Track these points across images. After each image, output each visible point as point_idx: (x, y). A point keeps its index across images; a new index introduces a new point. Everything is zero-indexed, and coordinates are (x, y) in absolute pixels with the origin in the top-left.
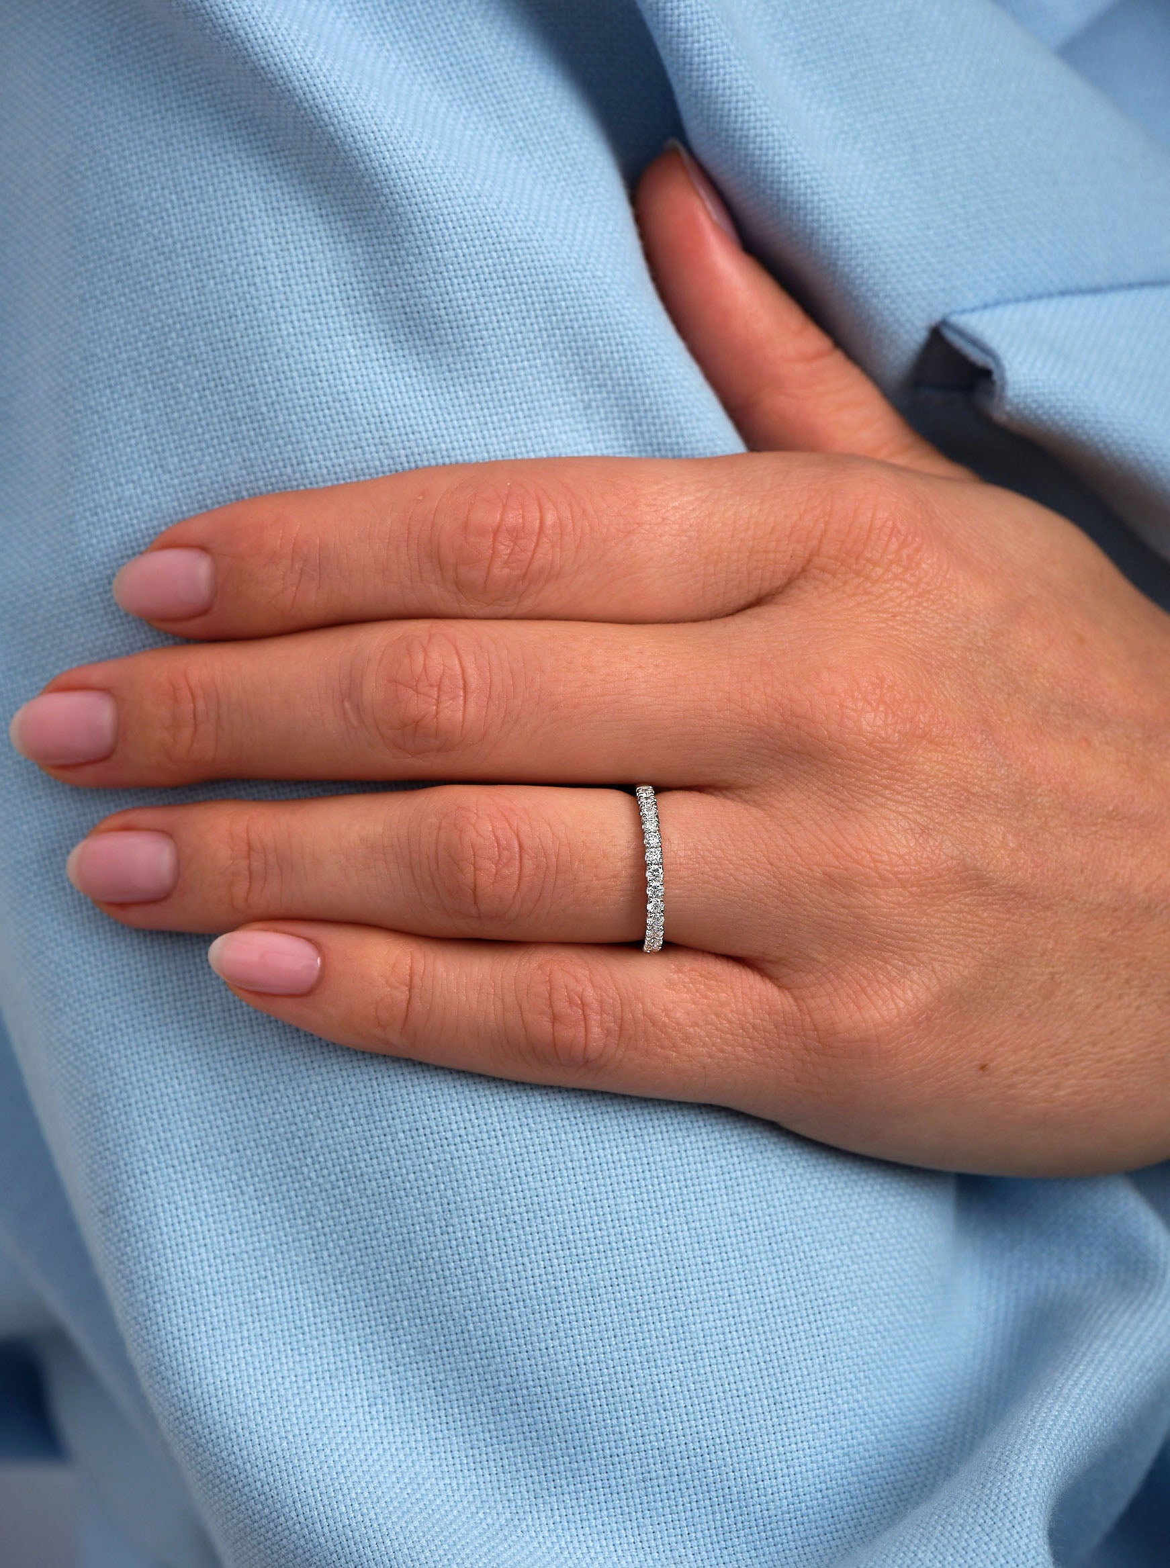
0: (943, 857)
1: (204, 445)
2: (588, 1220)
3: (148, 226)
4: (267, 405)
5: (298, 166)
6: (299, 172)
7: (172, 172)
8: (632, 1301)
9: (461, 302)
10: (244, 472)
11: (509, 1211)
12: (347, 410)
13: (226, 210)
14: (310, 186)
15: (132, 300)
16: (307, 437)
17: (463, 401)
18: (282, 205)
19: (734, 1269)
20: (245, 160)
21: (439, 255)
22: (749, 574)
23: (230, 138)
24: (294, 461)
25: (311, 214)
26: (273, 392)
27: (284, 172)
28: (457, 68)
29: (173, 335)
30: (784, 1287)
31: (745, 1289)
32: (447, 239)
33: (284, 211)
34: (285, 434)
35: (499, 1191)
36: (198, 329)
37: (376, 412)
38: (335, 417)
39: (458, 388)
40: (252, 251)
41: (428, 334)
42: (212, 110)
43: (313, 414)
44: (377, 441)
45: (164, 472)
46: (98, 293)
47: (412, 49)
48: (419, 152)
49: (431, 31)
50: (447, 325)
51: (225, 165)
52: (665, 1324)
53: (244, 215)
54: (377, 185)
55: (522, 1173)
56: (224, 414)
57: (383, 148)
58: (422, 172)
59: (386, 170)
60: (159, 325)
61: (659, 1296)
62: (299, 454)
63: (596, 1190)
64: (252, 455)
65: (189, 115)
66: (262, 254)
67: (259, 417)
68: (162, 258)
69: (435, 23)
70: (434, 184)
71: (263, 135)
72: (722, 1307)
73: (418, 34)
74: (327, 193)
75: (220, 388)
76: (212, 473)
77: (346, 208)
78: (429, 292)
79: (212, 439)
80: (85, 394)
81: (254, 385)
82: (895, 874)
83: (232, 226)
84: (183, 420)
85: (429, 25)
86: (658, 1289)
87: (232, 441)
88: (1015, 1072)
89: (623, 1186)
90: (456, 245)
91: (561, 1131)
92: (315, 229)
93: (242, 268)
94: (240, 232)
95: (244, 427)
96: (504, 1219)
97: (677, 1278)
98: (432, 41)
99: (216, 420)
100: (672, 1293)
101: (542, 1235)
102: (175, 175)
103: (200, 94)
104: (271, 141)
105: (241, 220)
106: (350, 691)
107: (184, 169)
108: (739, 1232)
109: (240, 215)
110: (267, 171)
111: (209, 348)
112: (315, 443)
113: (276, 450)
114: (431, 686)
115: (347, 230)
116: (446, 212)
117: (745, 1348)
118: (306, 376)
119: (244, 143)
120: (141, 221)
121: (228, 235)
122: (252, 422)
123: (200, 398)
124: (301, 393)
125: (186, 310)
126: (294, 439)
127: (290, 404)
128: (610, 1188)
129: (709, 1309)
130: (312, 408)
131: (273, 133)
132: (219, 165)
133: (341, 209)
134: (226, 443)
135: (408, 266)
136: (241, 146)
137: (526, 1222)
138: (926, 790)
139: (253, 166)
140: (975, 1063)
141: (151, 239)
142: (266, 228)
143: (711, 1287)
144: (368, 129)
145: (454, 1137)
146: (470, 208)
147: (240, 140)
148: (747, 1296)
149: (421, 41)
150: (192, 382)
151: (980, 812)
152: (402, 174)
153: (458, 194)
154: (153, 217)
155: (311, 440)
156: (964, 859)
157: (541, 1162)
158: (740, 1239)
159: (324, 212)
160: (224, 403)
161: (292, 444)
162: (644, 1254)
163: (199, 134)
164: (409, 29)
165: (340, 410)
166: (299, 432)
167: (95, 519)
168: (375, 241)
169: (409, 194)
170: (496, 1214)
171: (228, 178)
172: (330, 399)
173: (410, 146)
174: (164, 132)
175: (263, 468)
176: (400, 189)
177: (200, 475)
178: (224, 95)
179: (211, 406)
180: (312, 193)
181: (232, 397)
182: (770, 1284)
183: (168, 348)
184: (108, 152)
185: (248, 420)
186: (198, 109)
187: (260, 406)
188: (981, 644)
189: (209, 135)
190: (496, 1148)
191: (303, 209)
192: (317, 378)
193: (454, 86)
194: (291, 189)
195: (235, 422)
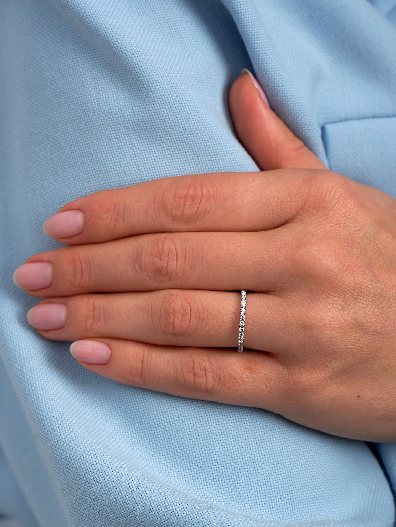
0: (349, 319)
1: (71, 165)
2: (204, 455)
3: (51, 85)
4: (94, 151)
5: (104, 63)
6: (104, 65)
7: (59, 65)
8: (221, 484)
9: (163, 112)
10: (85, 176)
11: (175, 452)
12: (123, 152)
13: (77, 79)
14: (108, 70)
15: (46, 112)
16: (108, 162)
17: (165, 148)
18: (98, 77)
19: (260, 473)
20: (84, 60)
21: (154, 95)
22: (281, 210)
23: (79, 52)
24: (104, 172)
25: (108, 80)
26: (96, 146)
27: (98, 65)
28: (166, 23)
29: (61, 125)
30: (279, 481)
31: (264, 481)
32: (157, 89)
33: (98, 79)
34: (100, 161)
35: (172, 444)
36: (69, 123)
37: (133, 153)
38: (119, 155)
39: (164, 144)
40: (87, 94)
41: (152, 124)
42: (73, 42)
43: (111, 154)
44: (134, 163)
45: (57, 176)
46: (34, 110)
47: (151, 16)
48: (147, 57)
49: (158, 9)
50: (158, 121)
51: (77, 62)
52: (233, 493)
53: (84, 81)
54: (131, 70)
55: (180, 438)
56: (78, 154)
57: (133, 56)
58: (147, 64)
59: (134, 64)
60: (55, 121)
61: (231, 483)
62: (105, 169)
63: (207, 444)
64: (88, 169)
65: (64, 44)
66: (90, 95)
67: (91, 155)
68: (56, 97)
69: (160, 7)
70: (152, 69)
71: (91, 52)
72: (255, 487)
73: (153, 10)
74: (114, 73)
75: (77, 145)
76: (74, 176)
77: (121, 78)
78: (151, 109)
79: (74, 163)
80: (31, 147)
81: (89, 143)
82: (330, 324)
83: (80, 85)
84: (64, 156)
85: (157, 7)
86: (231, 480)
87: (81, 164)
88: (371, 399)
89: (217, 442)
90: (161, 91)
91: (194, 421)
92: (109, 86)
93: (83, 100)
94: (83, 87)
95: (86, 159)
96: (174, 455)
97: (238, 476)
98: (158, 13)
99: (75, 156)
100: (236, 482)
101: (188, 460)
102: (60, 66)
103: (68, 36)
104: (94, 54)
105: (83, 83)
106: (137, 259)
107: (63, 64)
108: (262, 460)
109: (82, 81)
110: (92, 65)
111: (73, 130)
112: (111, 165)
113: (97, 167)
114: (165, 257)
115: (122, 86)
116: (156, 79)
117: (263, 502)
118: (108, 140)
119: (84, 54)
120: (48, 83)
121: (78, 88)
122: (88, 157)
123: (70, 148)
124: (106, 146)
125: (65, 116)
126: (103, 163)
127: (102, 150)
128: (212, 443)
129: (250, 488)
130: (110, 152)
131: (95, 51)
132: (75, 62)
133: (119, 78)
134: (79, 165)
135: (143, 99)
136: (83, 55)
137: (182, 456)
138: (346, 292)
139: (87, 63)
140: (355, 395)
141: (52, 90)
142: (92, 85)
143: (251, 480)
144: (127, 49)
145: (155, 424)
146: (166, 78)
147: (82, 53)
148: (265, 483)
149: (154, 13)
150: (67, 142)
151: (365, 300)
152: (140, 66)
153: (161, 73)
154: (52, 82)
155: (110, 164)
156: (357, 319)
157: (187, 433)
158: (262, 462)
159: (113, 80)
160: (78, 150)
161: (103, 165)
162: (225, 468)
163: (68, 51)
164: (150, 8)
165: (120, 152)
166: (105, 160)
167: (34, 193)
168: (132, 90)
169: (143, 73)
170: (171, 453)
171: (78, 67)
172: (116, 148)
173: (143, 55)
174: (56, 50)
175: (92, 174)
176: (139, 71)
177: (70, 177)
178: (78, 37)
179: (74, 151)
180: (109, 73)
181: (81, 148)
182: (274, 479)
183: (59, 130)
184: (37, 58)
185: (87, 156)
186: (68, 42)
187: (91, 151)
188: (368, 236)
189: (71, 51)
190: (170, 428)
191: (105, 78)
192: (111, 140)
193: (165, 30)
194: (101, 71)
195: (82, 157)
